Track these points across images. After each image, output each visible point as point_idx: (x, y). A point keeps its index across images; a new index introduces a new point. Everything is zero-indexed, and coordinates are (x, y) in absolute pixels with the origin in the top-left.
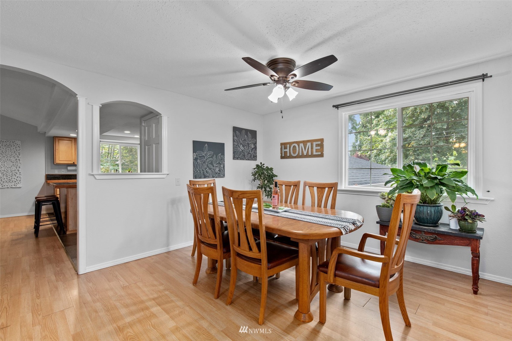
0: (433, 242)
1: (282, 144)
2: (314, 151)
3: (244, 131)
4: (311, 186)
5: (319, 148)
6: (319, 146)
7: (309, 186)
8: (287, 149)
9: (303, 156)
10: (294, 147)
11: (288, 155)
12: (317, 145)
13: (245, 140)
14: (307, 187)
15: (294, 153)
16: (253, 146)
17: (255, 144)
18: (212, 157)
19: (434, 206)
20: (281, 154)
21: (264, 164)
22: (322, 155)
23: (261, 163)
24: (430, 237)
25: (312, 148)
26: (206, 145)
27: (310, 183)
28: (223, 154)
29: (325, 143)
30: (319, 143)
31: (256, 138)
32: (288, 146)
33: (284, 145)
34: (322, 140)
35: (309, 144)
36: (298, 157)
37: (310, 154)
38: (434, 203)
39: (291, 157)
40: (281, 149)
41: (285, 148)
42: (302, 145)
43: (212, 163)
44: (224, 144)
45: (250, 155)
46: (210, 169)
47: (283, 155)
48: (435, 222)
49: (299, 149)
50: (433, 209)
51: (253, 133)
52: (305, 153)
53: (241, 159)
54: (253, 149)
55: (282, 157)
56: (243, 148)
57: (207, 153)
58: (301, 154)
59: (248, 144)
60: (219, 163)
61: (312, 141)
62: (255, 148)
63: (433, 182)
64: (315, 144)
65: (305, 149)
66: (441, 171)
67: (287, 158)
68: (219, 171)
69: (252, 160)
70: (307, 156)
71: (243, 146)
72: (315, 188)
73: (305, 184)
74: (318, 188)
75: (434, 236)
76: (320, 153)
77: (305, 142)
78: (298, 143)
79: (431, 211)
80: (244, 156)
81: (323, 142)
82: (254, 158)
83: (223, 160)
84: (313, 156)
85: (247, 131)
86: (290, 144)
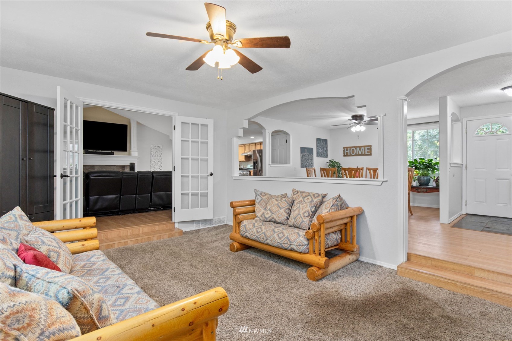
0: (426, 192)
1: (344, 148)
2: (366, 152)
3: (322, 140)
4: (370, 170)
5: (369, 150)
6: (369, 149)
7: (369, 170)
8: (348, 150)
9: (359, 155)
10: (353, 150)
11: (349, 154)
12: (368, 149)
13: (322, 146)
14: (368, 170)
15: (353, 153)
16: (326, 149)
17: (327, 147)
18: (308, 156)
19: (426, 177)
20: (344, 153)
21: (334, 160)
22: (371, 155)
23: (332, 159)
24: (424, 190)
25: (365, 150)
26: (306, 149)
27: (369, 168)
28: (313, 154)
29: (372, 148)
30: (369, 147)
31: (327, 144)
32: (349, 149)
33: (346, 149)
34: (371, 146)
35: (363, 148)
36: (356, 155)
37: (363, 154)
38: (427, 175)
39: (351, 155)
40: (344, 150)
41: (347, 150)
42: (358, 149)
43: (308, 159)
44: (313, 148)
45: (324, 154)
46: (308, 162)
47: (345, 154)
48: (427, 184)
49: (356, 151)
50: (426, 178)
51: (326, 141)
52: (360, 153)
53: (320, 157)
54: (326, 150)
55: (344, 156)
56: (321, 150)
57: (306, 154)
58: (357, 154)
59: (324, 148)
60: (311, 159)
61: (364, 147)
62: (327, 150)
63: (425, 166)
64: (366, 148)
65: (360, 151)
66: (430, 162)
67: (348, 156)
68: (311, 163)
69: (325, 157)
70: (362, 155)
71: (321, 149)
72: (372, 171)
73: (367, 169)
74: (373, 170)
75: (426, 189)
76: (369, 153)
77: (360, 147)
78: (356, 147)
79: (425, 179)
80: (322, 155)
81: (371, 147)
82: (326, 156)
83: (313, 157)
84: (365, 155)
85: (323, 140)
86: (350, 148)
